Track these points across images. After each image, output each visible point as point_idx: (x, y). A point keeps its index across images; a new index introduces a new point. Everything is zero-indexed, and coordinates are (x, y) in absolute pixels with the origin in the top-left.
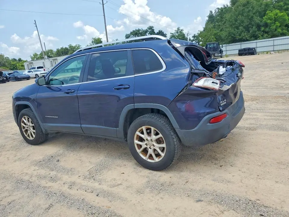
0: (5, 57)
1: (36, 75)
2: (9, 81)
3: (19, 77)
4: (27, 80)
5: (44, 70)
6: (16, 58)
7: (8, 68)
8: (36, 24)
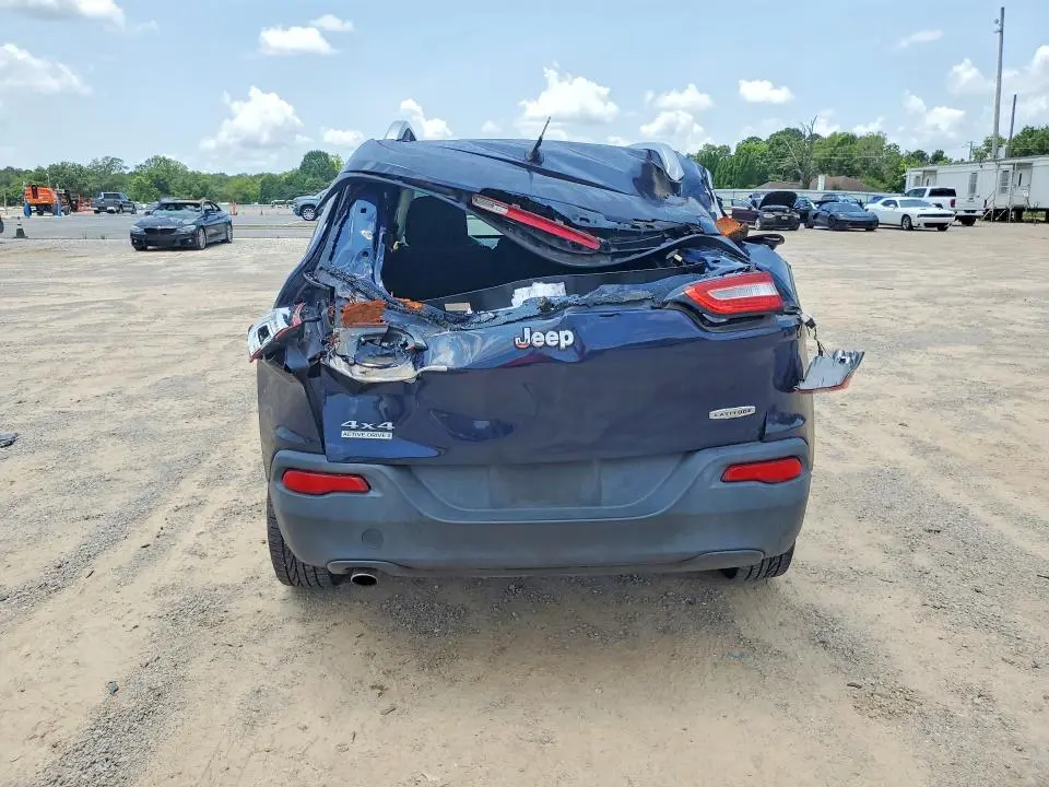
0: (888, 144)
1: (905, 216)
2: (811, 227)
3: (842, 216)
4: (868, 230)
5: (953, 203)
6: (925, 151)
7: (883, 181)
8: (1002, 25)
